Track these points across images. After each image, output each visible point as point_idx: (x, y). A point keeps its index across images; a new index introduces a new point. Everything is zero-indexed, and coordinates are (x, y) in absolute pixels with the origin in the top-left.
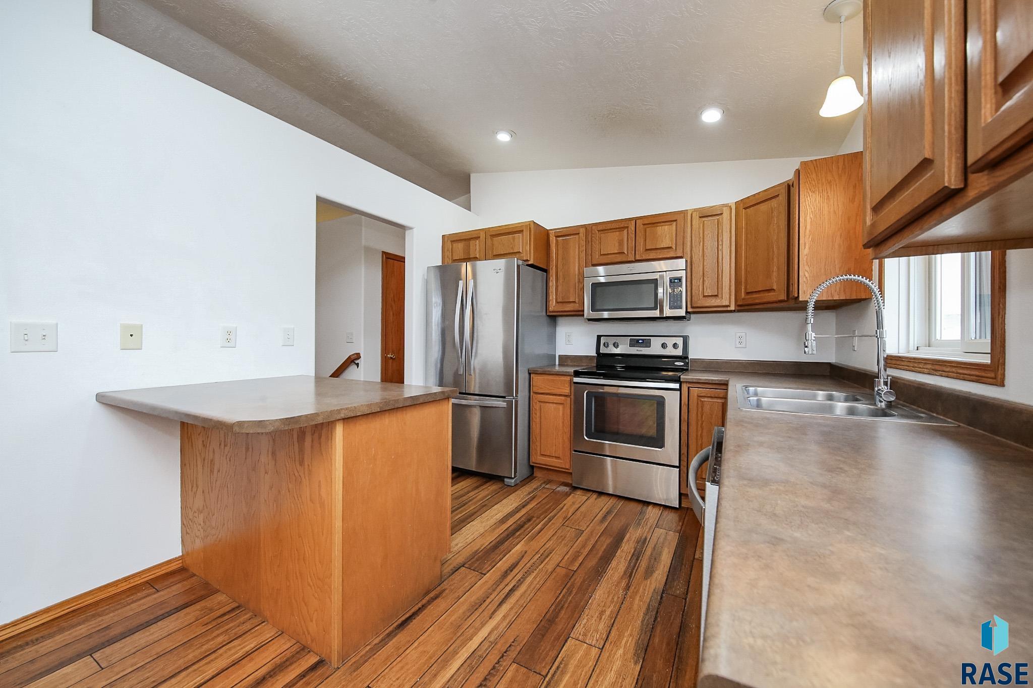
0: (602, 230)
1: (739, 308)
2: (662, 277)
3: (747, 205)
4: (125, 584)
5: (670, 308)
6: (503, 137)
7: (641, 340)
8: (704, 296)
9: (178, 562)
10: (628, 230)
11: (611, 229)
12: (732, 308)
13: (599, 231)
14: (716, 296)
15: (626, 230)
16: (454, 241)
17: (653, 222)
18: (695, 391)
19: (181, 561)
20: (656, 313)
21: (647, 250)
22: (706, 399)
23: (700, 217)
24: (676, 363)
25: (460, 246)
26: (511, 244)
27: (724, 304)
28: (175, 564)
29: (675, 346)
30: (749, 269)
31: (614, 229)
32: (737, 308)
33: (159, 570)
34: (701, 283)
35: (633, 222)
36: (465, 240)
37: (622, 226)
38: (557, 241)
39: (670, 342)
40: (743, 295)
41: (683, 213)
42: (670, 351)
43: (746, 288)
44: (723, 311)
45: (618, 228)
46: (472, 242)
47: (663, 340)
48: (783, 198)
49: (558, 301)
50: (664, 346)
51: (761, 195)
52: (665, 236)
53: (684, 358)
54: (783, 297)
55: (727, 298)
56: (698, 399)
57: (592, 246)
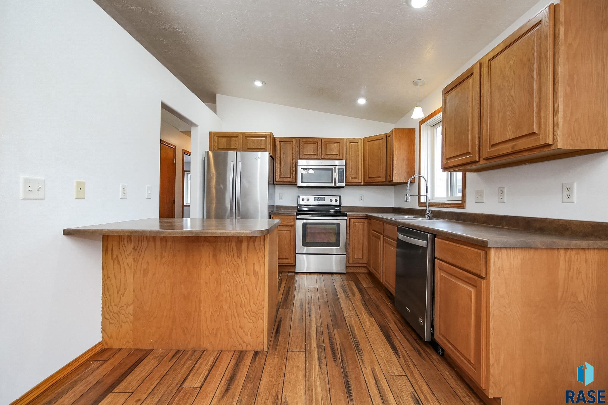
0: (305, 142)
1: (365, 184)
2: (335, 168)
3: (369, 140)
4: (77, 362)
5: (339, 183)
6: (258, 84)
7: (320, 197)
8: (351, 178)
9: (100, 346)
10: (318, 144)
11: (309, 142)
12: (362, 184)
13: (303, 142)
14: (356, 178)
15: (317, 143)
16: (219, 136)
17: (330, 141)
18: (352, 220)
19: (101, 345)
20: (332, 185)
21: (326, 154)
22: (356, 223)
23: (350, 142)
24: (336, 209)
25: (224, 140)
26: (259, 143)
27: (359, 182)
28: (99, 347)
29: (336, 200)
30: (370, 168)
31: (311, 142)
32: (364, 184)
33: (92, 352)
34: (350, 172)
35: (320, 140)
36: (228, 137)
37: (315, 141)
38: (280, 144)
39: (334, 199)
40: (367, 178)
41: (343, 139)
42: (334, 203)
43: (368, 175)
44: (358, 185)
45: (313, 142)
46: (233, 139)
47: (331, 197)
48: (384, 140)
49: (281, 176)
50: (331, 200)
51: (375, 137)
52: (334, 148)
53: (339, 206)
54: (384, 180)
55: (360, 180)
56: (353, 224)
57: (299, 149)
